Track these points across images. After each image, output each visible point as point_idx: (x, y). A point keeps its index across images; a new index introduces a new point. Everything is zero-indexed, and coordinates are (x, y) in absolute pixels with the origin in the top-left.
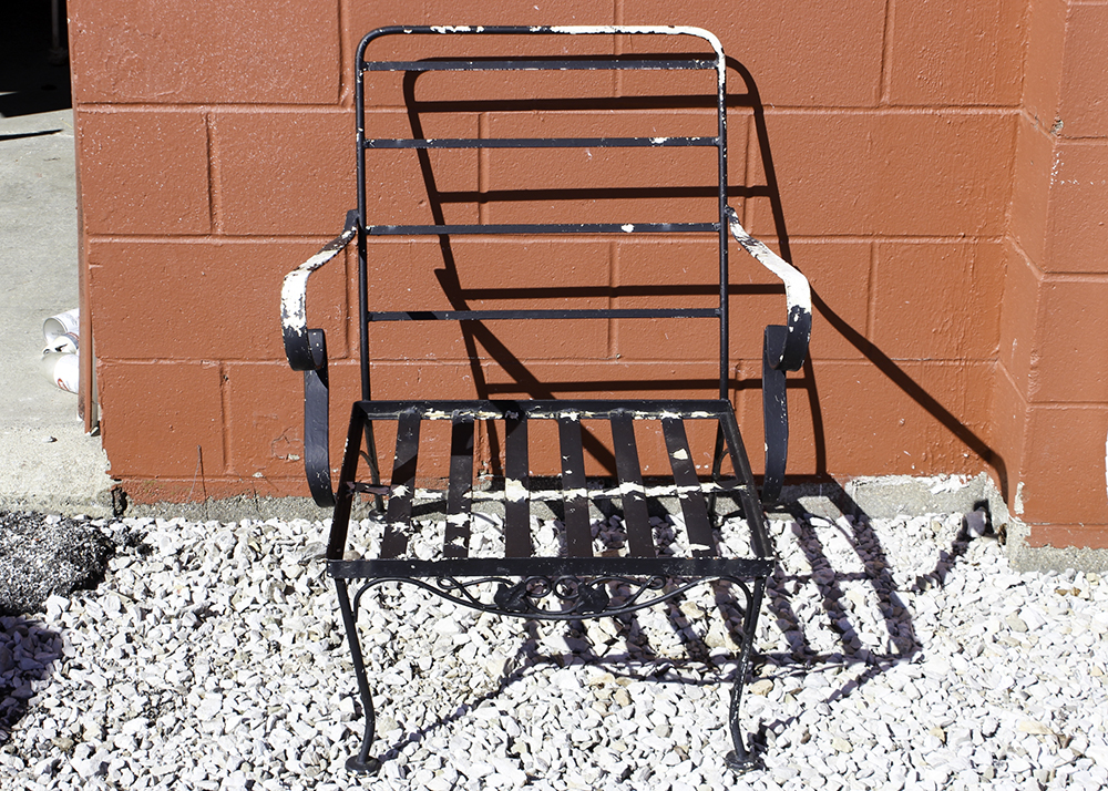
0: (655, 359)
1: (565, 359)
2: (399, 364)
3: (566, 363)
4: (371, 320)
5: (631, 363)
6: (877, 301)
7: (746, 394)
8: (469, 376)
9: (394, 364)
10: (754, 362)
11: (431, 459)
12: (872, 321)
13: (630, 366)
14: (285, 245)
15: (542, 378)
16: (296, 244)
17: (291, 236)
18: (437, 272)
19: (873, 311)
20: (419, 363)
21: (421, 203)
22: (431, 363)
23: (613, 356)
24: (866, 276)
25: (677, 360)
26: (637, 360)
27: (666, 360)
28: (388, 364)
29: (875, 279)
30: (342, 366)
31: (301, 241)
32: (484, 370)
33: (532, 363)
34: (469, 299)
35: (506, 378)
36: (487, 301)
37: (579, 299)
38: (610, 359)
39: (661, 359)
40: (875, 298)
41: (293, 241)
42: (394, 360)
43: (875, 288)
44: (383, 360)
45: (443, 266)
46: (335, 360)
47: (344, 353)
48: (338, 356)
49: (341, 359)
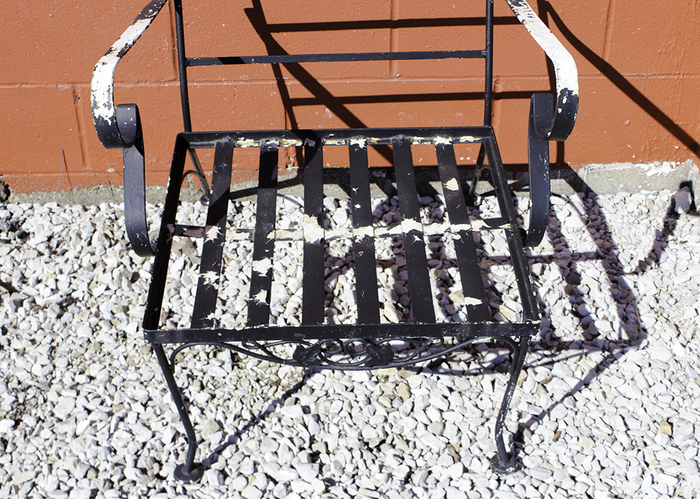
0: (428, 77)
1: (354, 78)
2: (218, 84)
3: (355, 81)
4: (189, 65)
5: (408, 80)
6: (614, 29)
7: (502, 103)
8: (276, 93)
9: (214, 84)
10: (509, 78)
11: (248, 156)
12: (609, 45)
13: (408, 83)
15: (336, 92)
18: (247, 10)
19: (610, 37)
20: (235, 84)
22: (245, 83)
23: (393, 76)
24: (606, 8)
25: (446, 77)
26: (413, 77)
27: (437, 77)
28: (210, 84)
29: (613, 10)
30: (172, 87)
32: (289, 88)
33: (327, 82)
34: (274, 32)
35: (307, 94)
36: (289, 33)
37: (366, 30)
38: (392, 78)
39: (433, 77)
40: (612, 26)
42: (214, 82)
43: (612, 18)
44: (205, 81)
45: (251, 6)
46: (165, 82)
47: (173, 77)
48: (168, 79)
49: (171, 81)
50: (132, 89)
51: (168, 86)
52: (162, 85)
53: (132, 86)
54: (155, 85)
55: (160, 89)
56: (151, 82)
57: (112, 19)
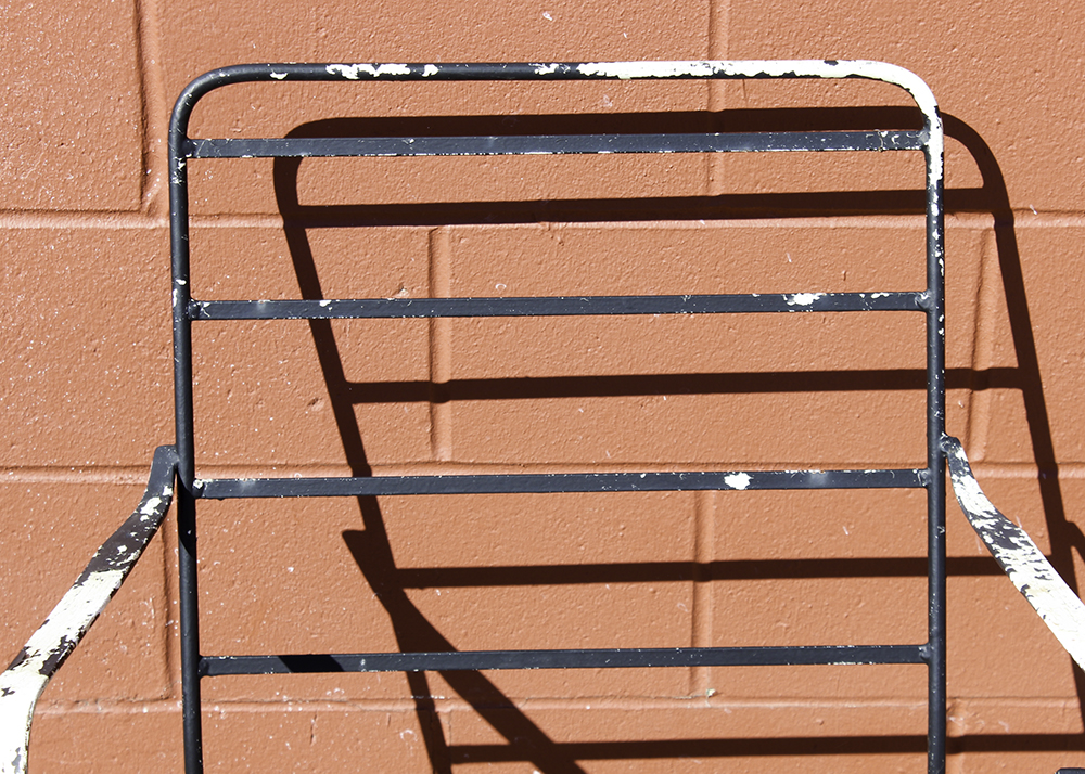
0: (784, 698)
1: (604, 698)
2: (273, 708)
3: (607, 705)
4: (207, 674)
5: (736, 705)
7: (966, 763)
8: (412, 733)
9: (263, 709)
10: (982, 703)
13: (735, 711)
14: (38, 486)
15: (558, 733)
16: (61, 484)
17: (49, 468)
18: (349, 536)
20: (313, 708)
21: (314, 402)
22: (337, 708)
23: (699, 693)
25: (828, 699)
26: (748, 698)
27: (806, 699)
28: (251, 709)
30: (158, 715)
31: (70, 478)
32: (444, 721)
33: (538, 706)
34: (413, 586)
35: (487, 735)
36: (448, 590)
37: (634, 586)
38: (696, 698)
39: (796, 698)
41: (55, 478)
42: (262, 703)
44: (240, 702)
45: (358, 524)
46: (143, 703)
47: (162, 691)
48: (150, 696)
49: (157, 700)
50: (60, 719)
51: (149, 713)
52: (134, 710)
53: (61, 710)
54: (117, 710)
55: (129, 718)
56: (107, 703)
57: (22, 551)
